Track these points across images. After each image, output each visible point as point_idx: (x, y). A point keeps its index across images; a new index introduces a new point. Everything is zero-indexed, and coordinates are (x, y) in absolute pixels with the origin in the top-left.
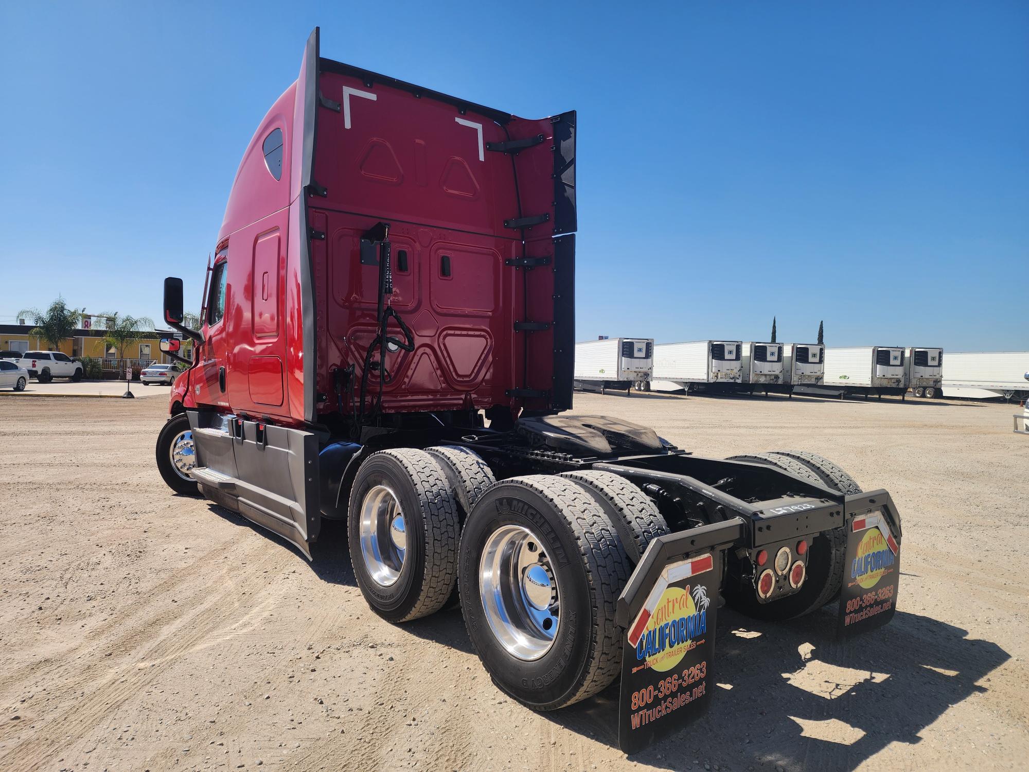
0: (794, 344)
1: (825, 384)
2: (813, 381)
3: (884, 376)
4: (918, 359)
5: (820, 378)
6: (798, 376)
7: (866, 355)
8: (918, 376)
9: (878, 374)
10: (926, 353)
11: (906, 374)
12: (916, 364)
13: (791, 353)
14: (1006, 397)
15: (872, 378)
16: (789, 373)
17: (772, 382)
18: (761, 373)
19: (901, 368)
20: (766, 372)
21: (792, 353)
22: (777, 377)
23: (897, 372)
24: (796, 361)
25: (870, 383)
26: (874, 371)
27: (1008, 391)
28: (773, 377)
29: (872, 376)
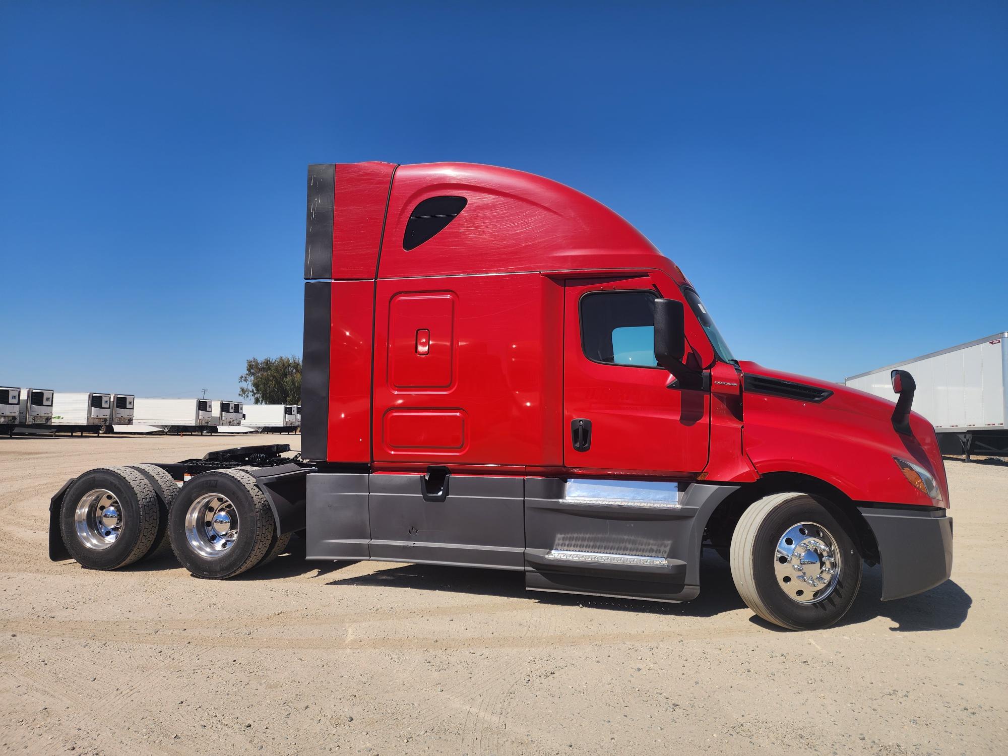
0: (30, 389)
1: (53, 424)
2: (44, 421)
3: (97, 416)
4: (119, 403)
5: (49, 419)
6: (32, 417)
7: (83, 400)
8: (119, 416)
9: (92, 415)
10: (125, 398)
11: (112, 414)
12: (118, 407)
13: (26, 397)
14: (165, 431)
15: (88, 418)
16: (24, 415)
17: (10, 422)
18: (3, 415)
19: (109, 410)
20: (7, 413)
21: (28, 397)
22: (14, 418)
23: (105, 413)
24: (32, 404)
25: (86, 422)
26: (89, 412)
27: (166, 426)
28: (11, 418)
29: (88, 417)
